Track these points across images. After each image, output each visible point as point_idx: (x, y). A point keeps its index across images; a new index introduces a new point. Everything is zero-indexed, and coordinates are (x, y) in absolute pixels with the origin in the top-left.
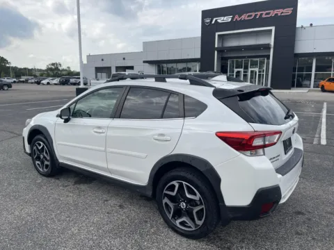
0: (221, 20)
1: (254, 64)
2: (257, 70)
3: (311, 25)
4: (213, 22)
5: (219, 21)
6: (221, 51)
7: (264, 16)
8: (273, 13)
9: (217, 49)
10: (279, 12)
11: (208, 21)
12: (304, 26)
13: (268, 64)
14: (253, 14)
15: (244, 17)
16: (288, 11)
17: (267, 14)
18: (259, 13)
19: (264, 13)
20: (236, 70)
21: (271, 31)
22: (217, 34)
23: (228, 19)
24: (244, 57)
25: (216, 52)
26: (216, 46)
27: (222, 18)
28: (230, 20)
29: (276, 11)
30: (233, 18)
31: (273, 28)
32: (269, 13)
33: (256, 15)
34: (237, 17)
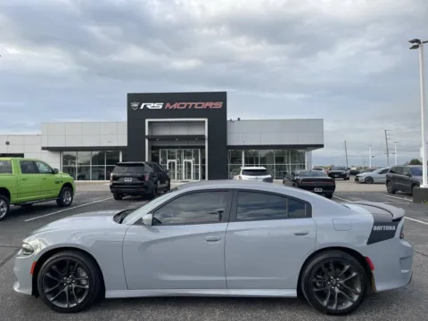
0: (150, 106)
1: (188, 155)
2: (191, 161)
3: (239, 119)
4: (142, 107)
5: (149, 107)
6: (152, 139)
7: (196, 107)
8: (205, 105)
9: (148, 137)
10: (210, 104)
11: (135, 105)
12: (233, 119)
13: (203, 154)
14: (186, 104)
15: (176, 106)
16: (219, 105)
17: (199, 105)
18: (191, 104)
19: (196, 104)
20: (168, 161)
21: (204, 122)
22: (147, 121)
23: (159, 106)
24: (177, 147)
25: (147, 141)
26: (147, 134)
27: (152, 104)
28: (161, 107)
29: (208, 104)
30: (164, 106)
31: (206, 120)
32: (201, 105)
33: (188, 105)
34: (168, 105)
